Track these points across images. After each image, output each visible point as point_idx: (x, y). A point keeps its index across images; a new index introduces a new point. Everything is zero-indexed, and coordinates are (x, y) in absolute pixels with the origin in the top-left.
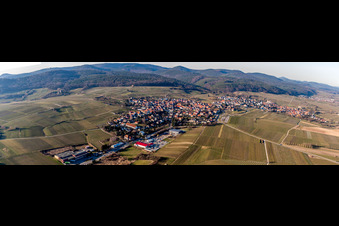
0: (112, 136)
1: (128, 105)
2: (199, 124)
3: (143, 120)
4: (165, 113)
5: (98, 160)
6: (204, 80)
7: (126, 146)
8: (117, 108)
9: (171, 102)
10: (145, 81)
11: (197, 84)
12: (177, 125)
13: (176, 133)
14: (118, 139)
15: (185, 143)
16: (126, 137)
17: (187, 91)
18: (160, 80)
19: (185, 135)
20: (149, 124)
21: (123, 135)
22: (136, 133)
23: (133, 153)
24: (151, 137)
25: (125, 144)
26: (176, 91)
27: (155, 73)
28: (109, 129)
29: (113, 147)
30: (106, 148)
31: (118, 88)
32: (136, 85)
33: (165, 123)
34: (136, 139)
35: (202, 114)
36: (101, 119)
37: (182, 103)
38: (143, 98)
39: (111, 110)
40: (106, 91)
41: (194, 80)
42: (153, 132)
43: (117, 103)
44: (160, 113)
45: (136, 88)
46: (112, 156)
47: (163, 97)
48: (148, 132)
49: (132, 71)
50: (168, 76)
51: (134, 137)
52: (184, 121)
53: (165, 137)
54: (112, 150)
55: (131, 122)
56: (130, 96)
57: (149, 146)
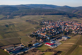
0: (34, 39)
1: (41, 24)
2: (77, 34)
3: (49, 31)
4: (60, 28)
5: (26, 51)
6: (78, 12)
7: (40, 45)
8: (36, 26)
9: (63, 23)
10: (50, 13)
11: (75, 14)
12: (66, 34)
13: (65, 38)
14: (36, 41)
15: (70, 44)
16: (41, 40)
17: (70, 17)
18: (57, 12)
19: (70, 39)
20: (52, 34)
21: (39, 39)
22: (46, 38)
23: (44, 48)
24: (53, 41)
25: (40, 43)
26: (65, 17)
27: (54, 9)
28: (32, 36)
29: (34, 45)
30: (30, 46)
31: (37, 16)
32: (45, 14)
33: (60, 33)
34: (45, 41)
35: (78, 28)
36: (28, 31)
37: (68, 23)
38: (49, 21)
39: (33, 27)
40: (31, 17)
41: (73, 12)
42: (54, 38)
43: (36, 23)
44: (58, 28)
45: (45, 16)
46: (34, 50)
47: (58, 20)
48: (52, 38)
49: (43, 8)
50: (61, 10)
51: (45, 40)
52: (70, 32)
53: (60, 40)
54: (33, 46)
55: (43, 33)
56: (43, 20)
57: (52, 45)
